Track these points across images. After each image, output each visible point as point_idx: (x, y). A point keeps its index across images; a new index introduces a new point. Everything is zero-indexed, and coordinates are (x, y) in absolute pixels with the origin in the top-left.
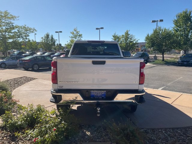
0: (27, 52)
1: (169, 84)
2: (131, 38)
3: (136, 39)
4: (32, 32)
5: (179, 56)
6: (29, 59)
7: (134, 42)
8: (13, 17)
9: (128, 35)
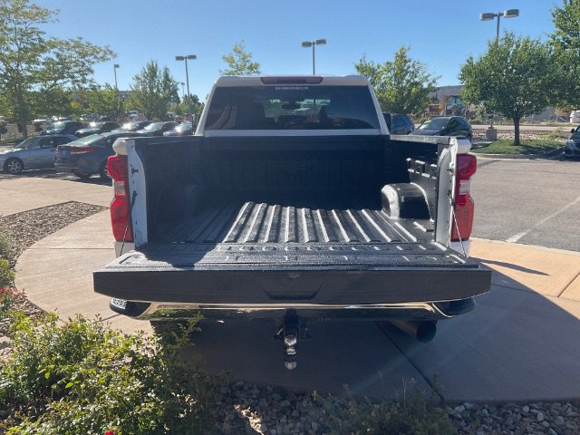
0: (93, 124)
1: (541, 222)
2: (413, 73)
3: (429, 76)
4: (103, 59)
5: (570, 129)
6: (90, 145)
7: (425, 85)
8: (41, 14)
9: (406, 61)
